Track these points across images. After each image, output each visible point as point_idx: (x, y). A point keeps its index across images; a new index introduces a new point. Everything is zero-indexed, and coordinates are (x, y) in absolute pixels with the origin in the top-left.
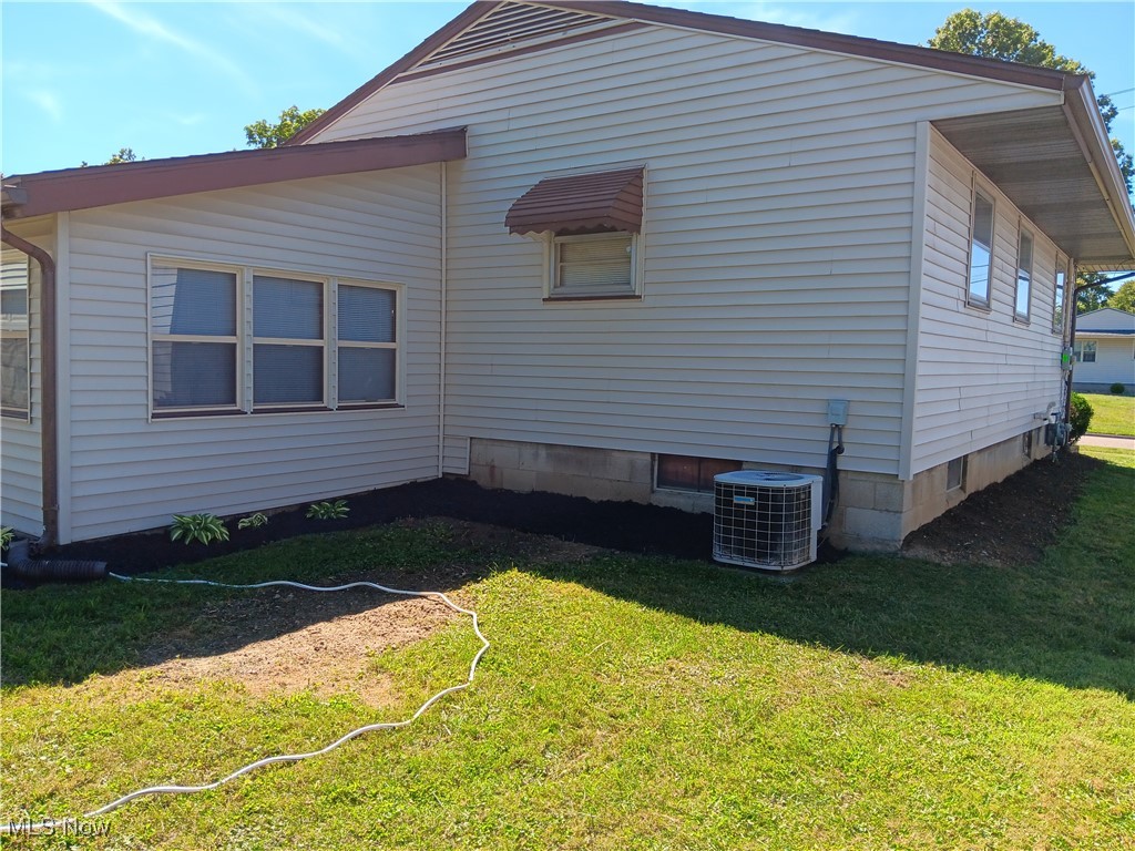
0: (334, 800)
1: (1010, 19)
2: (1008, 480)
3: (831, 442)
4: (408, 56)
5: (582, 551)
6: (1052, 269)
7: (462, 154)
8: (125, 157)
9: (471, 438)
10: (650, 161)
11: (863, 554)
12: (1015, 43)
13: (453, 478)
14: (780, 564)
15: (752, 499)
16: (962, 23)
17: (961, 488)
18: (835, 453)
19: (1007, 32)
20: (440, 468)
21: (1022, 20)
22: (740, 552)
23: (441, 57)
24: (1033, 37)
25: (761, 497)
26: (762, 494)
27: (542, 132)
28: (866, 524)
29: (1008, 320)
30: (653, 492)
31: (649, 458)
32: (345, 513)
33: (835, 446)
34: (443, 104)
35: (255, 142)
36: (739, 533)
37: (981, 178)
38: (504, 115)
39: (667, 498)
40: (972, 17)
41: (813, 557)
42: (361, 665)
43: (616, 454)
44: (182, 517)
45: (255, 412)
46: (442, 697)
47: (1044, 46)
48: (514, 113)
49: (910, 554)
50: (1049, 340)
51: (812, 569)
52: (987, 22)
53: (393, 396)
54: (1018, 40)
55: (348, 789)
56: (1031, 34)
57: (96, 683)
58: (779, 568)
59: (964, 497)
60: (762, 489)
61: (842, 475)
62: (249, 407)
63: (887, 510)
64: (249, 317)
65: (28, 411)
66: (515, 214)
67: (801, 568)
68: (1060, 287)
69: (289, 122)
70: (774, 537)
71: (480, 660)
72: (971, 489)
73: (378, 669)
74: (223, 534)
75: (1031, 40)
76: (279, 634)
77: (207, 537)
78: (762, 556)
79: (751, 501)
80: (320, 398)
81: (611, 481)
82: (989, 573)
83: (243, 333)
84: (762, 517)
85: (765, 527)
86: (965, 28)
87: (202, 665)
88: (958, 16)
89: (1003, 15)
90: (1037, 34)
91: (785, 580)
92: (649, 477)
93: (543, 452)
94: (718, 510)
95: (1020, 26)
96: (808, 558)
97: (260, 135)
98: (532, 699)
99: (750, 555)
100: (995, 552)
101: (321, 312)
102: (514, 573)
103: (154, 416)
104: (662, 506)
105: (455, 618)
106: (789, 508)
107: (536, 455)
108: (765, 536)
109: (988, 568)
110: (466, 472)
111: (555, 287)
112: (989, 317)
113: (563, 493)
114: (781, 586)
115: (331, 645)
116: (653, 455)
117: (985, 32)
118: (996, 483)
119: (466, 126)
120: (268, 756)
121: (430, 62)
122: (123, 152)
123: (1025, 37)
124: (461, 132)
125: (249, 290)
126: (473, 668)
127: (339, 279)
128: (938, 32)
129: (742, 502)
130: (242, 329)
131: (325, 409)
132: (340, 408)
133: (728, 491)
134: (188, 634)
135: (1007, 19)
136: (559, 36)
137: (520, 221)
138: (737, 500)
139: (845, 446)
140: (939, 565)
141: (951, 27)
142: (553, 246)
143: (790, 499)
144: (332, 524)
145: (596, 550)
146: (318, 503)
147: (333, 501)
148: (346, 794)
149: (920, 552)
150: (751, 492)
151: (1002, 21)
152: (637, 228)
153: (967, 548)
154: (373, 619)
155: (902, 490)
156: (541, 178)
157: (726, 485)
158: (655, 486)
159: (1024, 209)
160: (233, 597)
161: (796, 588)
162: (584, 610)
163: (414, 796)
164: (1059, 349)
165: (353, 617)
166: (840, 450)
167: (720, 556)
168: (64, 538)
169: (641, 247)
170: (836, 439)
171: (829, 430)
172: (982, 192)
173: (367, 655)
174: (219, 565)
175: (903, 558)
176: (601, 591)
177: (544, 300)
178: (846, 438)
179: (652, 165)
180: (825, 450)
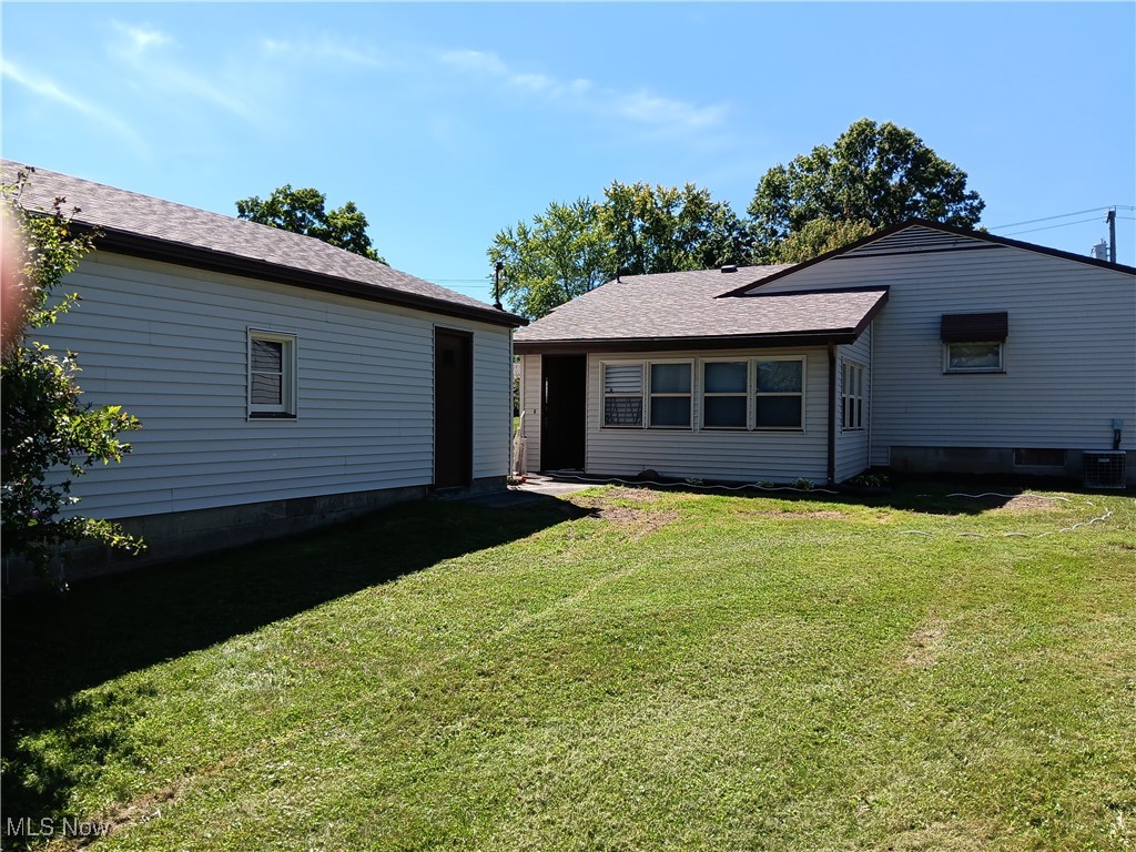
1: (900, 128)
9: (891, 447)
10: (1009, 309)
16: (863, 131)
19: (899, 139)
20: (870, 463)
21: (909, 129)
22: (1102, 482)
24: (918, 142)
25: (1113, 458)
31: (1011, 451)
33: (1117, 439)
36: (1103, 474)
40: (871, 125)
43: (989, 450)
47: (927, 150)
52: (882, 130)
54: (907, 145)
60: (1113, 455)
65: (803, 428)
75: (917, 145)
79: (1108, 460)
80: (852, 424)
81: (987, 463)
84: (1113, 466)
85: (1115, 470)
86: (866, 134)
88: (859, 124)
89: (895, 124)
90: (920, 141)
92: (1011, 460)
93: (941, 452)
94: (1090, 466)
95: (908, 134)
99: (1108, 483)
104: (1020, 473)
107: (937, 453)
108: (1115, 475)
110: (889, 465)
111: (951, 368)
116: (1013, 449)
117: (881, 139)
119: (889, 286)
121: (859, 251)
128: (843, 137)
129: (1103, 461)
133: (1096, 457)
136: (951, 246)
138: (1100, 460)
139: (1121, 439)
141: (854, 133)
142: (949, 347)
150: (1108, 456)
151: (895, 129)
156: (940, 314)
158: (1014, 465)
166: (1119, 441)
169: (1005, 350)
170: (1117, 436)
171: (1114, 433)
177: (943, 374)
178: (1122, 435)
179: (1010, 312)
180: (1111, 441)
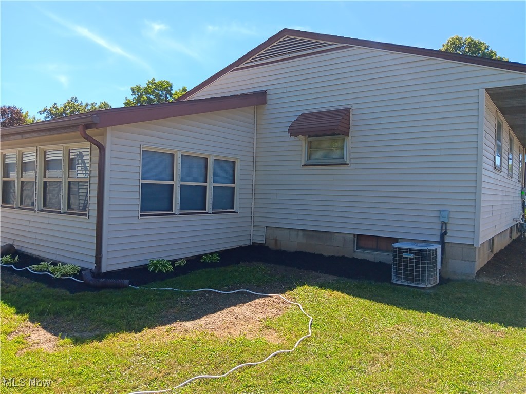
0: (280, 382)
1: (476, 40)
2: (506, 248)
3: (442, 229)
4: (239, 60)
5: (330, 278)
6: (518, 153)
7: (264, 102)
8: (73, 101)
9: (266, 227)
10: (354, 105)
11: (458, 281)
12: (478, 51)
13: (257, 245)
14: (425, 285)
15: (412, 255)
16: (454, 42)
17: (491, 251)
18: (443, 234)
19: (475, 46)
20: (252, 240)
21: (481, 40)
22: (406, 279)
23: (255, 60)
24: (487, 48)
25: (417, 254)
26: (417, 253)
27: (302, 93)
28: (458, 267)
29: (506, 176)
30: (355, 252)
31: (353, 236)
32: (218, 260)
33: (443, 231)
34: (255, 81)
35: (135, 94)
36: (406, 270)
37: (499, 114)
38: (285, 85)
39: (361, 254)
40: (459, 39)
41: (438, 282)
42: (258, 326)
43: (335, 234)
44: (153, 261)
45: (180, 214)
46: (303, 340)
47: (492, 52)
48: (289, 85)
49: (480, 280)
50: (518, 185)
51: (439, 287)
52: (466, 41)
53: (233, 208)
54: (480, 49)
55: (283, 377)
56: (485, 47)
57: (148, 333)
58: (425, 286)
59: (493, 255)
60: (417, 250)
61: (446, 245)
62: (178, 212)
63: (468, 261)
64: (179, 173)
65: (88, 213)
66: (292, 128)
67: (433, 286)
68: (521, 161)
69: (151, 86)
70: (423, 272)
71: (311, 324)
72: (495, 253)
73: (268, 327)
74: (171, 268)
75: (486, 49)
76: (216, 312)
77: (165, 270)
78: (417, 281)
79: (412, 256)
80: (205, 208)
81: (334, 246)
82: (518, 289)
83: (176, 180)
84: (417, 263)
85: (418, 267)
86: (456, 44)
87: (189, 324)
88: (453, 39)
89: (473, 38)
91: (428, 291)
92: (353, 245)
93: (301, 233)
94: (395, 260)
95: (481, 43)
96: (436, 282)
97: (138, 91)
98: (343, 341)
99: (411, 280)
100: (517, 280)
101: (206, 171)
102: (306, 287)
103: (141, 216)
104: (359, 258)
105: (290, 306)
106: (429, 259)
107: (298, 235)
108: (418, 272)
109: (516, 286)
110: (264, 242)
111: (308, 160)
112: (501, 174)
113: (311, 252)
114: (428, 294)
115: (242, 317)
116: (354, 235)
117: (465, 46)
118: (502, 250)
119: (266, 90)
120: (241, 364)
121: (249, 62)
122: (72, 99)
123: (483, 48)
124: (264, 93)
125: (179, 161)
126: (309, 327)
127: (214, 156)
128: (444, 46)
129: (407, 256)
130: (176, 178)
131: (207, 213)
132: (213, 213)
133: (401, 251)
134: (176, 311)
135: (474, 40)
136: (311, 51)
137: (294, 131)
138: (404, 255)
139: (448, 231)
140: (494, 285)
141: (449, 44)
142: (307, 141)
143: (429, 254)
144: (213, 265)
145: (336, 278)
146: (205, 255)
147: (212, 254)
148: (284, 379)
149: (484, 279)
150: (412, 251)
151: (472, 41)
152: (347, 134)
153: (504, 277)
154: (254, 306)
155: (475, 251)
156: (302, 112)
157: (399, 249)
158: (356, 249)
159: (511, 126)
160: (188, 296)
161: (435, 295)
162: (346, 303)
163: (312, 380)
164: (520, 189)
165: (245, 305)
166: (446, 233)
167: (395, 280)
168: (104, 269)
169: (349, 143)
170: (444, 228)
171: (441, 224)
172: (500, 121)
173: (259, 321)
174: (174, 282)
175: (477, 282)
176: (350, 295)
177: (302, 165)
178: (448, 228)
179: (354, 107)
180: (439, 233)
